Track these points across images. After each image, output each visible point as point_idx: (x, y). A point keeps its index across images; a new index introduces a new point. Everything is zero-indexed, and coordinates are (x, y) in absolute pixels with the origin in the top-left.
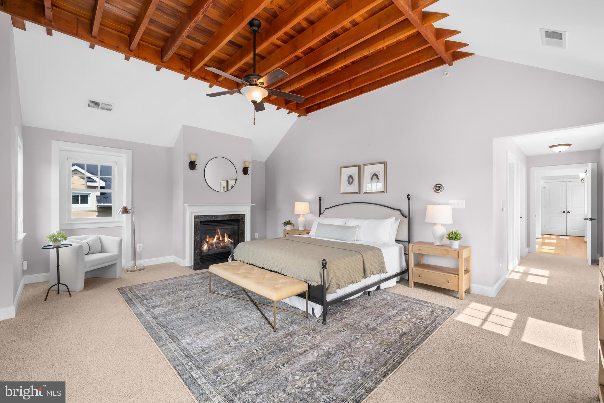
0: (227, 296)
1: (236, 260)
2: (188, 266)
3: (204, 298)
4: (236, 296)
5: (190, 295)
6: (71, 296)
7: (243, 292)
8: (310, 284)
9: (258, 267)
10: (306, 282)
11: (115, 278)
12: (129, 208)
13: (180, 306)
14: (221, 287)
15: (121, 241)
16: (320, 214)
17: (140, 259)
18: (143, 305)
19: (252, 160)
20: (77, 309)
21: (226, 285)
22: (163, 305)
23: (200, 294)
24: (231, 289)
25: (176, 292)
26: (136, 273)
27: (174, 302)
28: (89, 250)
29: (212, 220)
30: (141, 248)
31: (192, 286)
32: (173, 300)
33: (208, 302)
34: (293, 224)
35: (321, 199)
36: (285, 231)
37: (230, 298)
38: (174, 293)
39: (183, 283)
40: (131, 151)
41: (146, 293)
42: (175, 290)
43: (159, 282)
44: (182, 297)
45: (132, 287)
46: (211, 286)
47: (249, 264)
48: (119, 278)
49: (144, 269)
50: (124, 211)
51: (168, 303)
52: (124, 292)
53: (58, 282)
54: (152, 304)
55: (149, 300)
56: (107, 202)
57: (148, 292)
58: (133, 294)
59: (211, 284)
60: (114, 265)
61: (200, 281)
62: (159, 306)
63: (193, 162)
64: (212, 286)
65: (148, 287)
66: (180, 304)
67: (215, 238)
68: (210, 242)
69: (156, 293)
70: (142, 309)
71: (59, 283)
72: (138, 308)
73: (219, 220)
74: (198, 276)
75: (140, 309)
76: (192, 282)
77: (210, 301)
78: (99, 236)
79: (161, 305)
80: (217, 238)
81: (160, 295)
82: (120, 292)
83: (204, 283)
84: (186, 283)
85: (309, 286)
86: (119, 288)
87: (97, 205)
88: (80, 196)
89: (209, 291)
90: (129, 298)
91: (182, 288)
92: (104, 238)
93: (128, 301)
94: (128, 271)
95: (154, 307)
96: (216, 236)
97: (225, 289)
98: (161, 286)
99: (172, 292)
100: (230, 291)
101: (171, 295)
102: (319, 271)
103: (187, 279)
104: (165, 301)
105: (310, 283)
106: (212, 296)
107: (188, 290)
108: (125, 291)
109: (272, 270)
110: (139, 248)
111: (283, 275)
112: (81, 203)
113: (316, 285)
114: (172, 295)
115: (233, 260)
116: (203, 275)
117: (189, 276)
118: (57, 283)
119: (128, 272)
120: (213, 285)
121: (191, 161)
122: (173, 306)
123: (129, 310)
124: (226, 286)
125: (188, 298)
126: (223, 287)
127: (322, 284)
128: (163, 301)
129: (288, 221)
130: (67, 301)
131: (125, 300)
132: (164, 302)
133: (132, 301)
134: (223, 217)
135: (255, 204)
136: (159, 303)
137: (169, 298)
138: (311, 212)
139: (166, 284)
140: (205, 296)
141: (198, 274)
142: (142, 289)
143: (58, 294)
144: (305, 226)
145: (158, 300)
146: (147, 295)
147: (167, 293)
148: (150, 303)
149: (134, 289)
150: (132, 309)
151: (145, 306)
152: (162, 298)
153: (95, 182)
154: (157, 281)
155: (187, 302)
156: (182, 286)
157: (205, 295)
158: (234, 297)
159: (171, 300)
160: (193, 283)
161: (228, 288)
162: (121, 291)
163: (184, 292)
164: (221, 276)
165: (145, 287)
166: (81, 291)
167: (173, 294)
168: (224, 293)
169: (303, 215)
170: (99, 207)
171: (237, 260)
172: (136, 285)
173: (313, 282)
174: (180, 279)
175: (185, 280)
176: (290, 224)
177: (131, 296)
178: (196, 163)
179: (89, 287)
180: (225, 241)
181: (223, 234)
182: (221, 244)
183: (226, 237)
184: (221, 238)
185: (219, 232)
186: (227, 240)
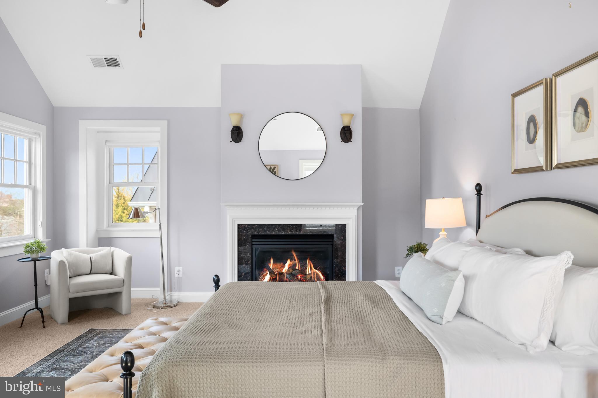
17: (180, 290)
29: (273, 233)
40: (166, 121)
67: (287, 265)
80: (290, 264)
96: (289, 262)
121: (235, 127)
180: (306, 272)
181: (302, 260)
182: (298, 277)
183: (309, 264)
184: (299, 266)
185: (294, 254)
186: (311, 271)
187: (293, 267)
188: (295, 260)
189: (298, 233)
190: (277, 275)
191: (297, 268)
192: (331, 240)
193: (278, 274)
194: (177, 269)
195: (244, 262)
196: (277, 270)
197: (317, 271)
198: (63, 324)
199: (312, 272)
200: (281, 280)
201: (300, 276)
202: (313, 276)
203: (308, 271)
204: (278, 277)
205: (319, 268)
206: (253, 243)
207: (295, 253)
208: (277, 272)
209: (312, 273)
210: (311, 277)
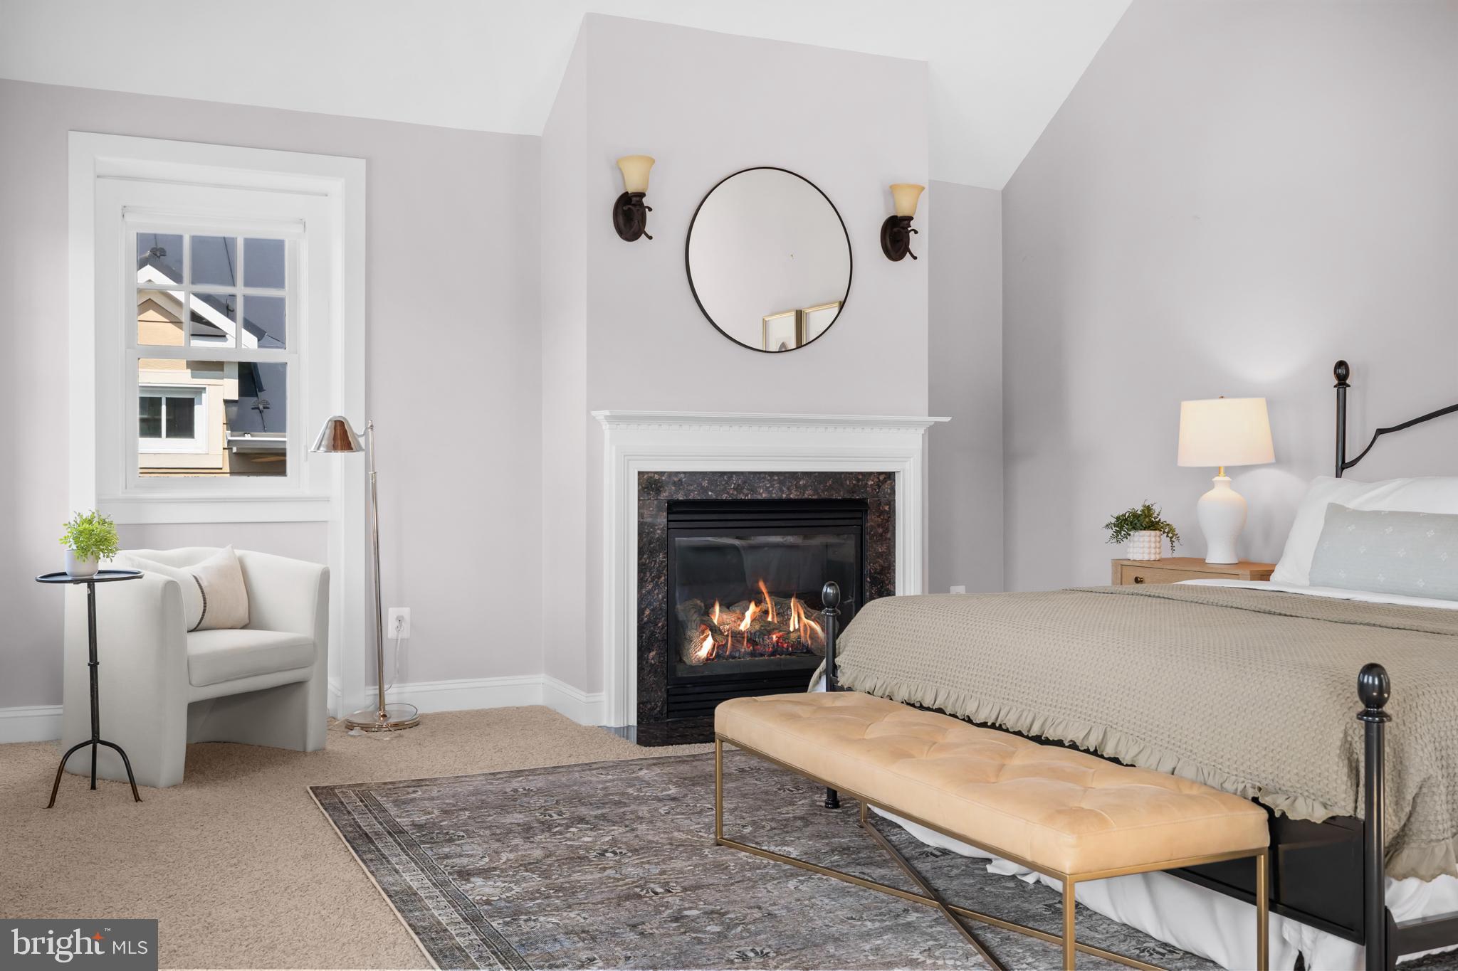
0: (805, 866)
1: (850, 689)
2: (613, 724)
3: (690, 863)
4: (855, 871)
5: (626, 843)
6: (139, 800)
7: (888, 857)
8: (1284, 814)
9: (969, 720)
10: (1255, 800)
11: (299, 749)
12: (356, 426)
13: (579, 882)
14: (773, 824)
15: (325, 578)
16: (1343, 465)
17: (403, 678)
18: (416, 863)
19: (930, 181)
20: (161, 848)
21: (801, 818)
22: (502, 871)
23: (671, 844)
24: (827, 837)
25: (559, 825)
26: (387, 737)
27: (550, 865)
28: (204, 612)
29: (724, 497)
30: (406, 626)
31: (633, 807)
32: (547, 856)
33: (711, 881)
34: (1172, 530)
35: (1346, 376)
36: (1121, 567)
37: (819, 875)
38: (549, 829)
39: (592, 792)
40: (363, 162)
41: (429, 817)
42: (555, 817)
43: (482, 778)
44: (588, 850)
45: (369, 789)
46: (722, 814)
47: (922, 707)
48: (315, 752)
49: (417, 724)
50: (335, 439)
51: (525, 865)
52: (340, 805)
53: (93, 736)
54: (456, 861)
55: (443, 847)
56: (264, 429)
57: (436, 812)
58: (375, 818)
59: (722, 807)
60: (297, 686)
61: (670, 792)
62: (485, 873)
63: (634, 199)
64: (726, 816)
65: (435, 794)
66: (576, 876)
67: (748, 614)
69: (470, 821)
70: (413, 878)
71: (95, 740)
72: (397, 871)
73: (759, 497)
74: (657, 770)
75: (407, 877)
76: (630, 791)
77: (719, 879)
78: (238, 552)
79: (495, 869)
80: (754, 613)
81: (488, 832)
82: (322, 804)
83: (689, 800)
84: (605, 795)
85: (1277, 824)
86: (317, 788)
87: (229, 442)
88: (164, 401)
89: (712, 836)
90: (360, 827)
91: (583, 811)
92: (257, 561)
93: (354, 839)
94: (350, 726)
95: (465, 875)
96: (752, 607)
97: (796, 834)
98: (492, 797)
99: (542, 823)
100: (819, 844)
101: (536, 835)
102: (1341, 735)
103: (610, 777)
104: (511, 856)
105: (1281, 804)
106: (730, 857)
107: (614, 823)
108: (342, 803)
109: (1051, 734)
110: (397, 623)
111: (1116, 760)
112: (168, 436)
113: (1319, 815)
114: (538, 838)
115: (832, 687)
116: (684, 769)
117: (617, 765)
118: (90, 738)
119: (352, 733)
120: (732, 811)
121: (627, 193)
122: (548, 881)
123: (361, 876)
124: (799, 823)
125: (615, 853)
126: (786, 826)
127: (1361, 814)
128: (504, 857)
129: (1139, 508)
130: (124, 817)
131: (345, 836)
132: (508, 860)
133: (371, 841)
134: (781, 483)
135: (947, 419)
136: (487, 860)
137: (529, 845)
138: (1281, 459)
139: (516, 791)
140: (695, 855)
141: (659, 762)
142: (412, 800)
143: (93, 787)
144: (1241, 539)
145: (479, 851)
146: (434, 824)
147: (519, 825)
148: (447, 857)
149: (379, 798)
150: (372, 872)
151: (427, 867)
152: (498, 844)
153: (221, 336)
154: (473, 776)
155: (608, 872)
156: (583, 804)
157: (693, 849)
158: (844, 870)
159: (538, 853)
160: (636, 798)
161: (810, 829)
162: (327, 802)
163: (594, 829)
164: (773, 754)
165: (424, 793)
166: (175, 786)
167: (547, 834)
168: (791, 849)
169: (1231, 471)
170: (235, 450)
171: (857, 685)
172: (385, 784)
173: (1300, 801)
174: (577, 775)
175: (599, 782)
176: (1153, 525)
177: (368, 823)
178: (646, 201)
179: (203, 773)
180: (789, 627)
181: (781, 601)
182: (772, 638)
183: (794, 610)
184: (775, 614)
185: (764, 587)
186: (799, 622)
187: (761, 617)
188: (765, 603)
190: (727, 637)
191: (770, 619)
193: (730, 635)
195: (650, 579)
196: (728, 627)
197: (812, 624)
199: (802, 625)
201: (777, 637)
202: (802, 634)
203: (793, 624)
204: (730, 642)
205: (817, 616)
206: (672, 524)
207: (766, 589)
208: (728, 631)
209: (802, 629)
210: (800, 637)
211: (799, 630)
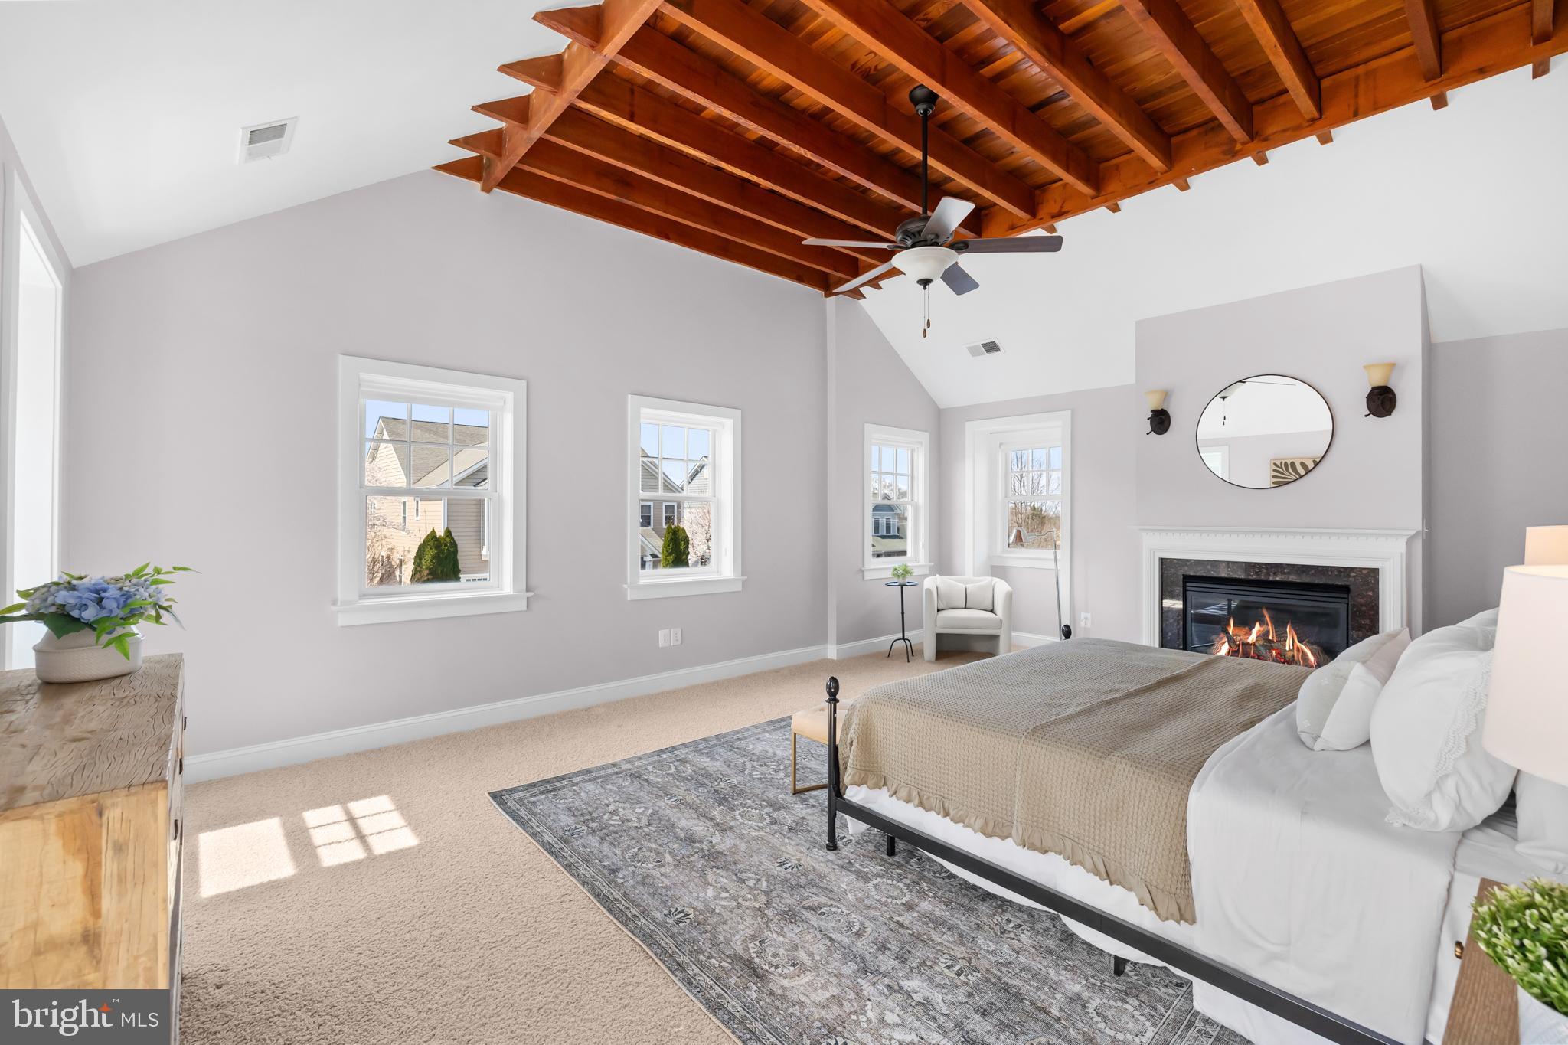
67: (1255, 631)
68: (1239, 638)
80: (1259, 631)
96: (1257, 626)
180: (1285, 647)
181: (1279, 625)
182: (1271, 654)
183: (1290, 633)
184: (1275, 634)
185: (1266, 614)
186: (1293, 645)
187: (1264, 636)
188: (1267, 625)
189: (1271, 578)
190: (1239, 645)
191: (1270, 638)
192: (1345, 596)
193: (1241, 644)
194: (1083, 615)
197: (1304, 647)
198: (929, 662)
199: (1295, 646)
200: (1246, 655)
201: (1276, 653)
202: (1296, 655)
203: (1289, 645)
204: (1240, 650)
205: (1308, 642)
206: (1188, 589)
207: (1268, 613)
208: (1240, 641)
209: (1295, 650)
210: (1293, 656)
211: (1293, 650)
